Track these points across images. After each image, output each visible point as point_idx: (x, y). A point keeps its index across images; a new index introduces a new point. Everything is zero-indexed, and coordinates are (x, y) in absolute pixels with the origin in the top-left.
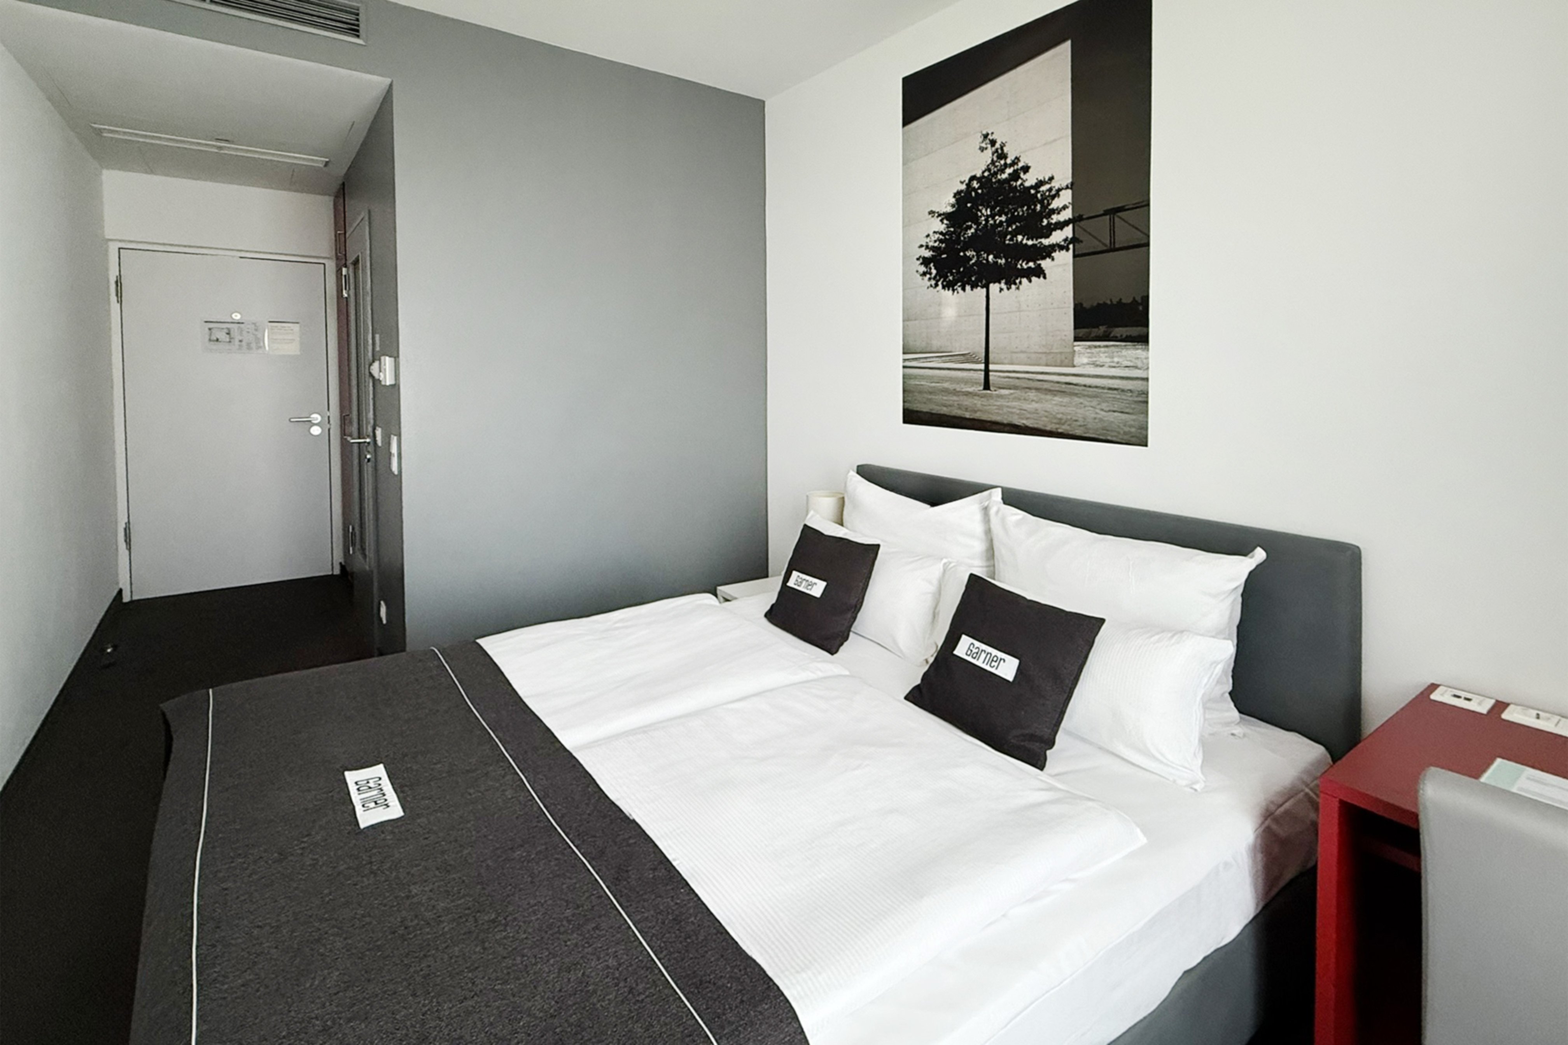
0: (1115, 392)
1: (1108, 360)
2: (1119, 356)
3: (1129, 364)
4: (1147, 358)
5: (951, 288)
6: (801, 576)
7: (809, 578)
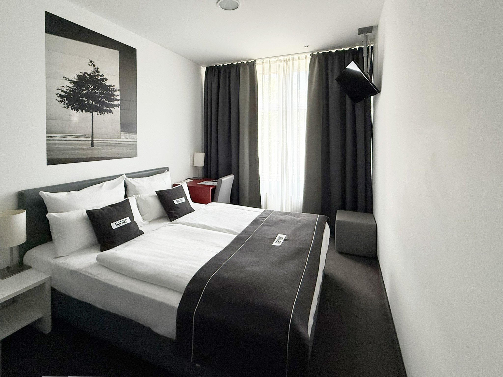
0: (130, 145)
1: (129, 137)
2: (131, 136)
3: (134, 138)
4: (137, 137)
5: (76, 110)
6: (117, 222)
7: (121, 220)
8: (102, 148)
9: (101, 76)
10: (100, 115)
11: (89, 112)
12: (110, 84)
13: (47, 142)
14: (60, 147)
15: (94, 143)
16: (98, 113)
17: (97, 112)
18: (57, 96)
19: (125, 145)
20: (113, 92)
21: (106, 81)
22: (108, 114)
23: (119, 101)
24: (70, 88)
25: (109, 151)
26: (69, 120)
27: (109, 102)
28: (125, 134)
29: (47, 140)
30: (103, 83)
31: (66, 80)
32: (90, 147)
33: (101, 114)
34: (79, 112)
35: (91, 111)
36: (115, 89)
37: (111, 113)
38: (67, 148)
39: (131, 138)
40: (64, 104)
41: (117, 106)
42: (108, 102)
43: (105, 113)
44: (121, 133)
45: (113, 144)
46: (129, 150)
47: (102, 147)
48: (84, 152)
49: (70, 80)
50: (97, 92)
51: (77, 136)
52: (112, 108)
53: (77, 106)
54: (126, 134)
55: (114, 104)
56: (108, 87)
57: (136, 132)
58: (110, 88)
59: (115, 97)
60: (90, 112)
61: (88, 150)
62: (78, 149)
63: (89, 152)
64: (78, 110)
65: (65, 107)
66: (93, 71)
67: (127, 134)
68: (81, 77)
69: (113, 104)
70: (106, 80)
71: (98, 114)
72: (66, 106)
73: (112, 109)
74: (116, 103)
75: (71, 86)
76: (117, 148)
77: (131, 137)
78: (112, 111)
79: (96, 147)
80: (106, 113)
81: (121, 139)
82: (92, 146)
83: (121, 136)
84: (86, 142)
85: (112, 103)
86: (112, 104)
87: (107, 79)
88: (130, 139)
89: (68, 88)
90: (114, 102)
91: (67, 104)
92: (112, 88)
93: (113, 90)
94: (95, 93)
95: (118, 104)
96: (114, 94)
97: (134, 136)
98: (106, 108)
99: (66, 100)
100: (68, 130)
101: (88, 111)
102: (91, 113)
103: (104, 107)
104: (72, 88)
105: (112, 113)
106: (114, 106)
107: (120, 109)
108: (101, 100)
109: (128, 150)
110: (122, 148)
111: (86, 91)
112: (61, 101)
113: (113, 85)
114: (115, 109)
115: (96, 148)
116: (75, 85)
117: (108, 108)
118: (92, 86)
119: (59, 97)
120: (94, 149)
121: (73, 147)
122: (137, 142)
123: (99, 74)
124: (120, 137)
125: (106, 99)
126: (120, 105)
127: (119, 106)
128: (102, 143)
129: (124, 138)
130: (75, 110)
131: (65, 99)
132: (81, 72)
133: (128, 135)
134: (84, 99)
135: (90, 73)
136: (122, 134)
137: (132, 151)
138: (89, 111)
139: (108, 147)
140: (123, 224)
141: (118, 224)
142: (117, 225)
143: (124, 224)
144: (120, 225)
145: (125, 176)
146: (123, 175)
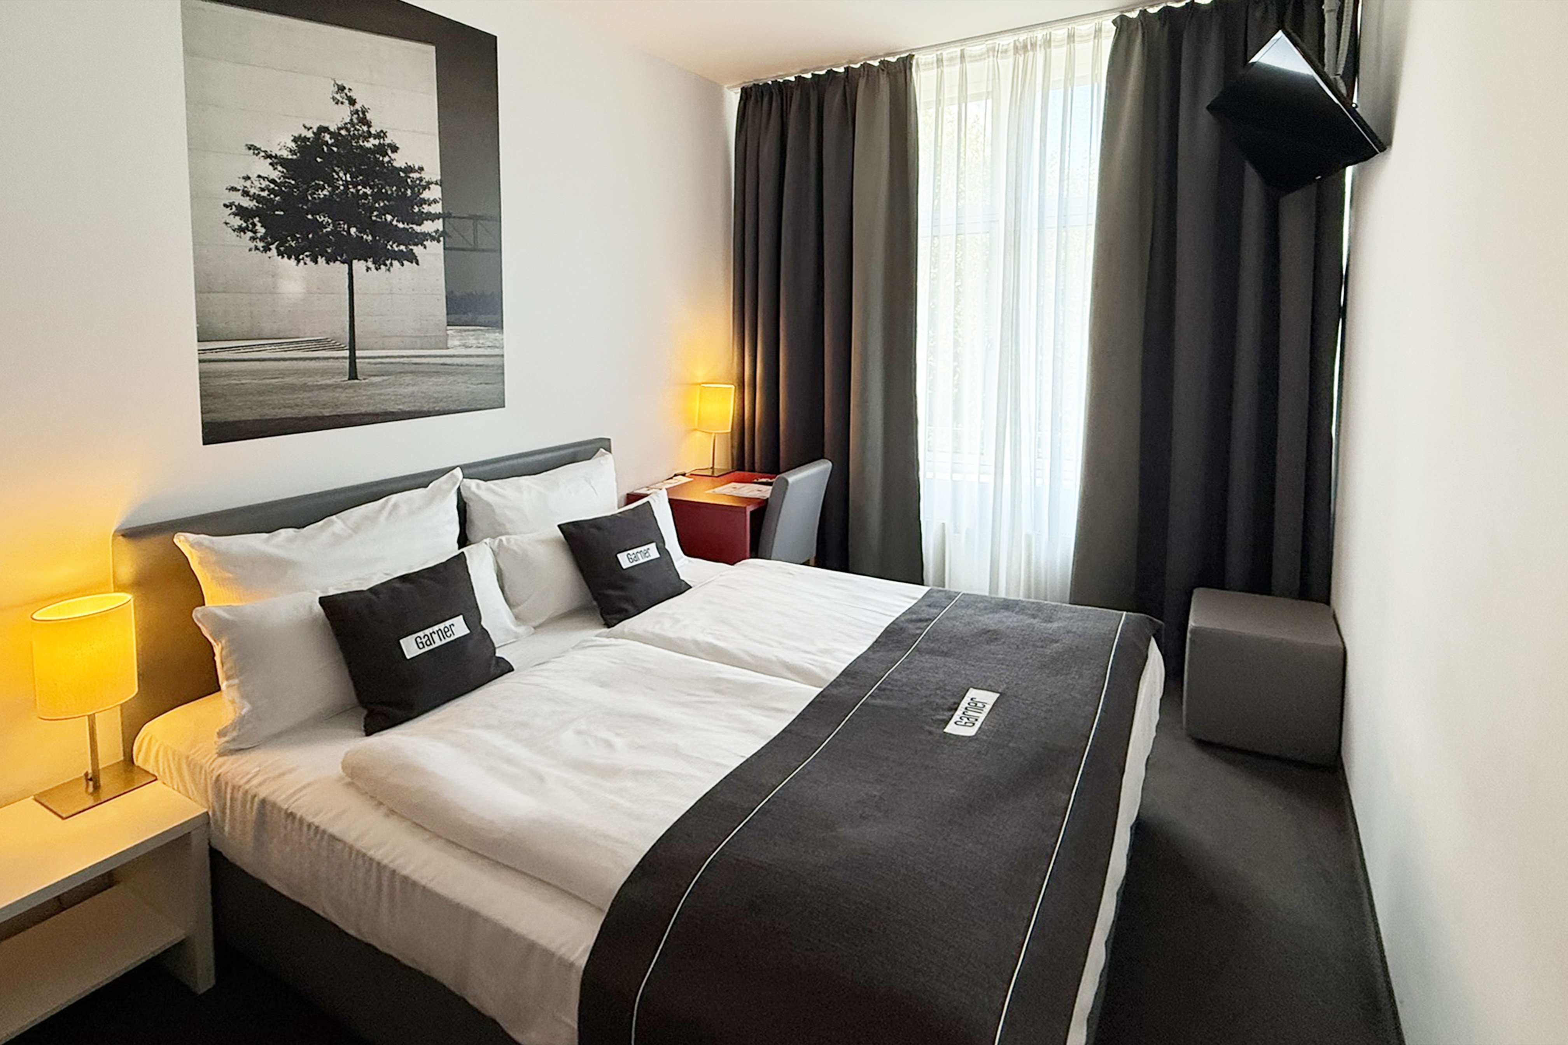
0: (482, 368)
1: (475, 342)
2: (484, 338)
3: (491, 344)
4: (502, 339)
5: (293, 257)
6: (421, 634)
7: (436, 628)
8: (384, 380)
9: (377, 136)
10: (377, 269)
11: (338, 263)
12: (409, 164)
13: (200, 369)
14: (244, 381)
15: (358, 366)
16: (370, 264)
17: (367, 261)
18: (228, 211)
19: (463, 368)
20: (419, 190)
21: (393, 152)
22: (403, 265)
23: (441, 220)
24: (273, 181)
25: (410, 389)
26: (273, 291)
27: (406, 226)
28: (460, 331)
29: (200, 361)
30: (383, 161)
31: (257, 158)
32: (347, 378)
33: (379, 266)
34: (305, 264)
35: (345, 257)
36: (427, 180)
37: (414, 264)
38: (267, 385)
39: (483, 344)
40: (253, 239)
41: (433, 239)
42: (401, 225)
43: (391, 264)
44: (449, 328)
45: (421, 368)
46: (478, 384)
47: (385, 378)
48: (326, 396)
49: (270, 157)
50: (365, 193)
51: (299, 345)
52: (416, 245)
53: (298, 242)
54: (468, 330)
55: (423, 231)
56: (402, 174)
57: (498, 325)
58: (410, 177)
59: (426, 208)
60: (343, 262)
61: (339, 390)
62: (305, 388)
63: (342, 396)
64: (301, 257)
65: (257, 248)
66: (348, 120)
67: (467, 333)
68: (308, 143)
69: (419, 231)
70: (395, 149)
71: (368, 269)
72: (261, 245)
73: (417, 250)
74: (428, 227)
75: (275, 175)
76: (434, 379)
77: (481, 341)
78: (416, 257)
79: (364, 379)
80: (395, 263)
81: (448, 348)
82: (353, 374)
83: (447, 340)
84: (331, 363)
85: (417, 229)
86: (416, 232)
87: (397, 145)
88: (480, 347)
89: (265, 184)
90: (423, 225)
91: (262, 239)
92: (415, 175)
93: (418, 182)
94: (357, 195)
95: (438, 230)
96: (422, 196)
97: (492, 336)
98: (397, 246)
99: (259, 225)
100: (267, 326)
101: (335, 260)
102: (346, 265)
103: (388, 242)
104: (278, 181)
105: (417, 264)
106: (421, 239)
107: (445, 249)
108: (379, 220)
109: (472, 384)
110: (451, 378)
111: (325, 192)
112: (241, 230)
113: (416, 168)
114: (425, 248)
115: (364, 381)
116: (287, 171)
117: (402, 247)
118: (345, 174)
119: (235, 214)
120: (359, 386)
121: (288, 380)
122: (503, 356)
123: (369, 132)
124: (447, 343)
125: (394, 217)
126: (444, 234)
127: (442, 239)
128: (383, 366)
129: (460, 346)
130: (289, 258)
131: (256, 220)
132: (308, 126)
133: (473, 335)
134: (320, 219)
135: (339, 129)
136: (451, 331)
137: (487, 387)
138: (339, 258)
139: (408, 379)
140: (441, 640)
141: (424, 641)
142: (421, 646)
143: (444, 642)
144: (431, 644)
145: (458, 472)
146: (454, 471)
